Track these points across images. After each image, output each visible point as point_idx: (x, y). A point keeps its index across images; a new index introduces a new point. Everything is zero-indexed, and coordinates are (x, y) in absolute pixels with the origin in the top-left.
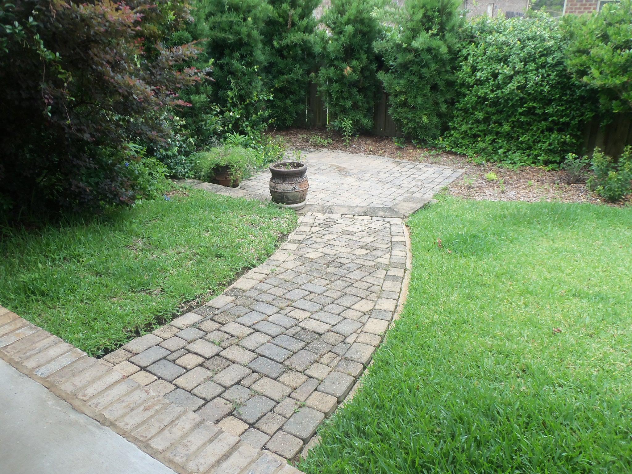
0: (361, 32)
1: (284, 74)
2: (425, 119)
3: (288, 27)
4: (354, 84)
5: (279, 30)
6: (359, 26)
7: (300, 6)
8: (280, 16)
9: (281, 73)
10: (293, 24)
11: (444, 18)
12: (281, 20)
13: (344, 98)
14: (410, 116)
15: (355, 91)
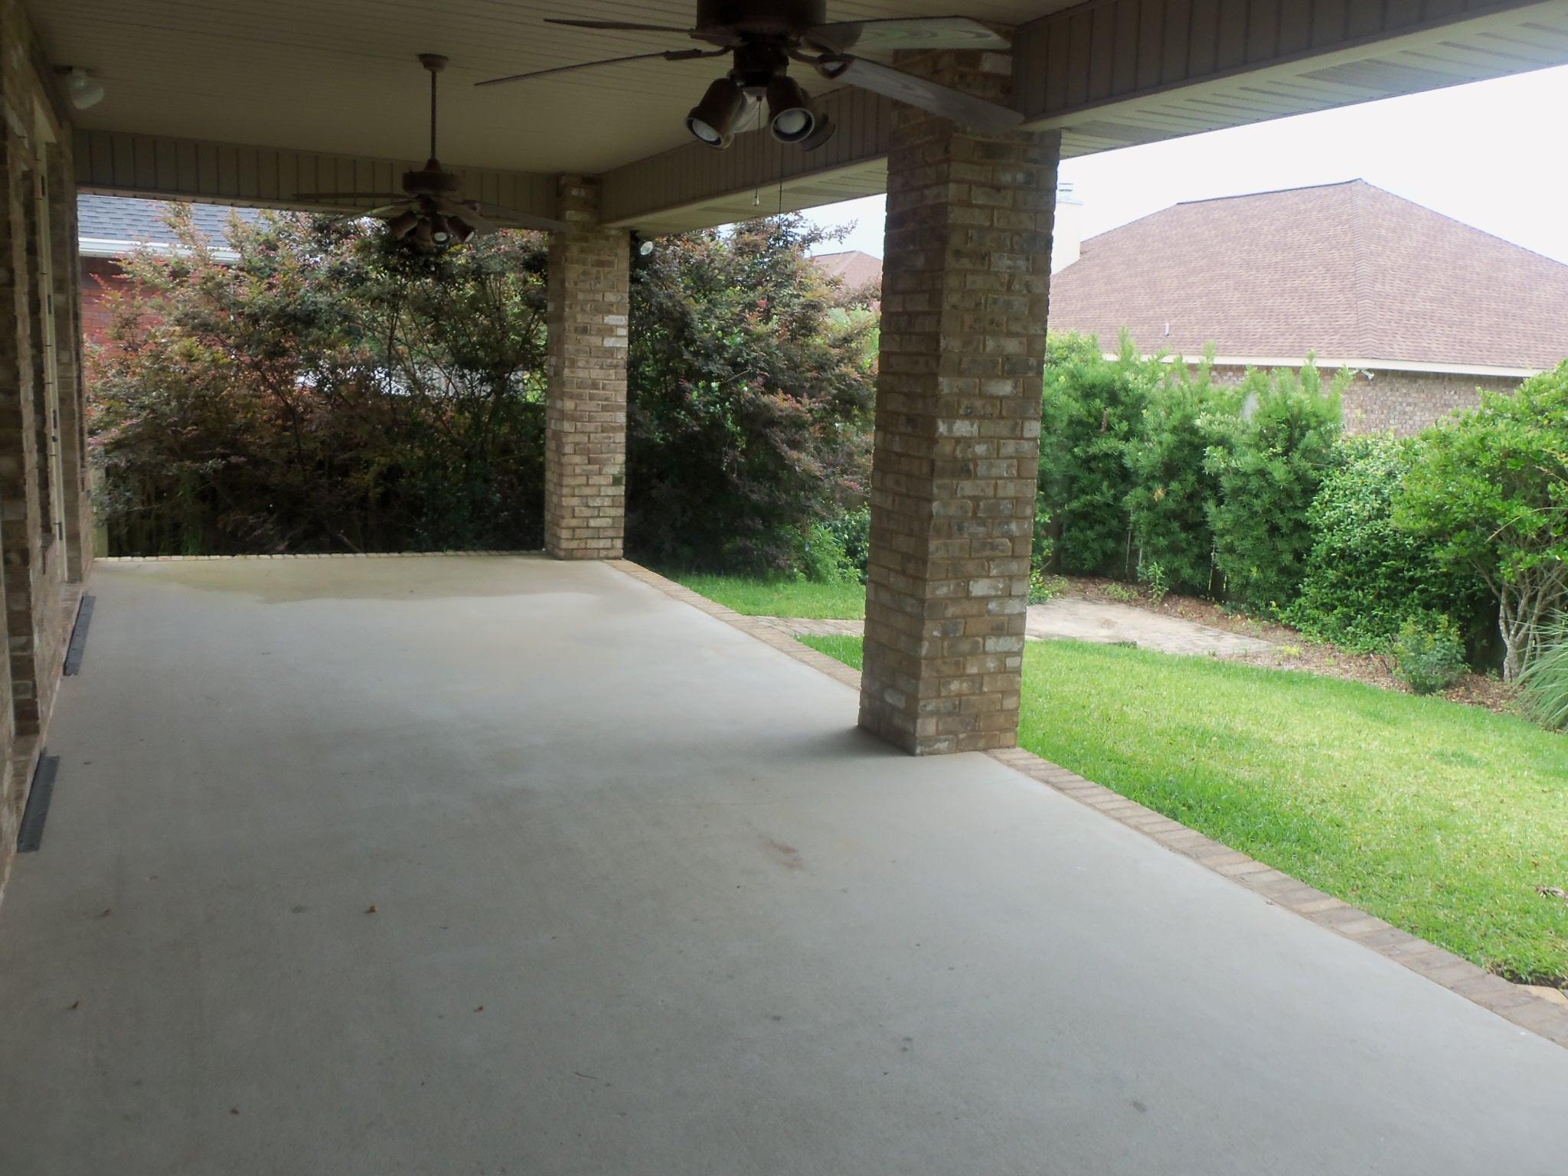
0: (1190, 444)
1: (1087, 494)
2: (1255, 573)
3: (1102, 430)
4: (1170, 516)
5: (1088, 434)
6: (1187, 436)
7: (1122, 404)
8: (1090, 414)
9: (1083, 491)
10: (1109, 428)
11: (1297, 433)
12: (1092, 420)
13: (1158, 534)
14: (1237, 566)
15: (1175, 525)
